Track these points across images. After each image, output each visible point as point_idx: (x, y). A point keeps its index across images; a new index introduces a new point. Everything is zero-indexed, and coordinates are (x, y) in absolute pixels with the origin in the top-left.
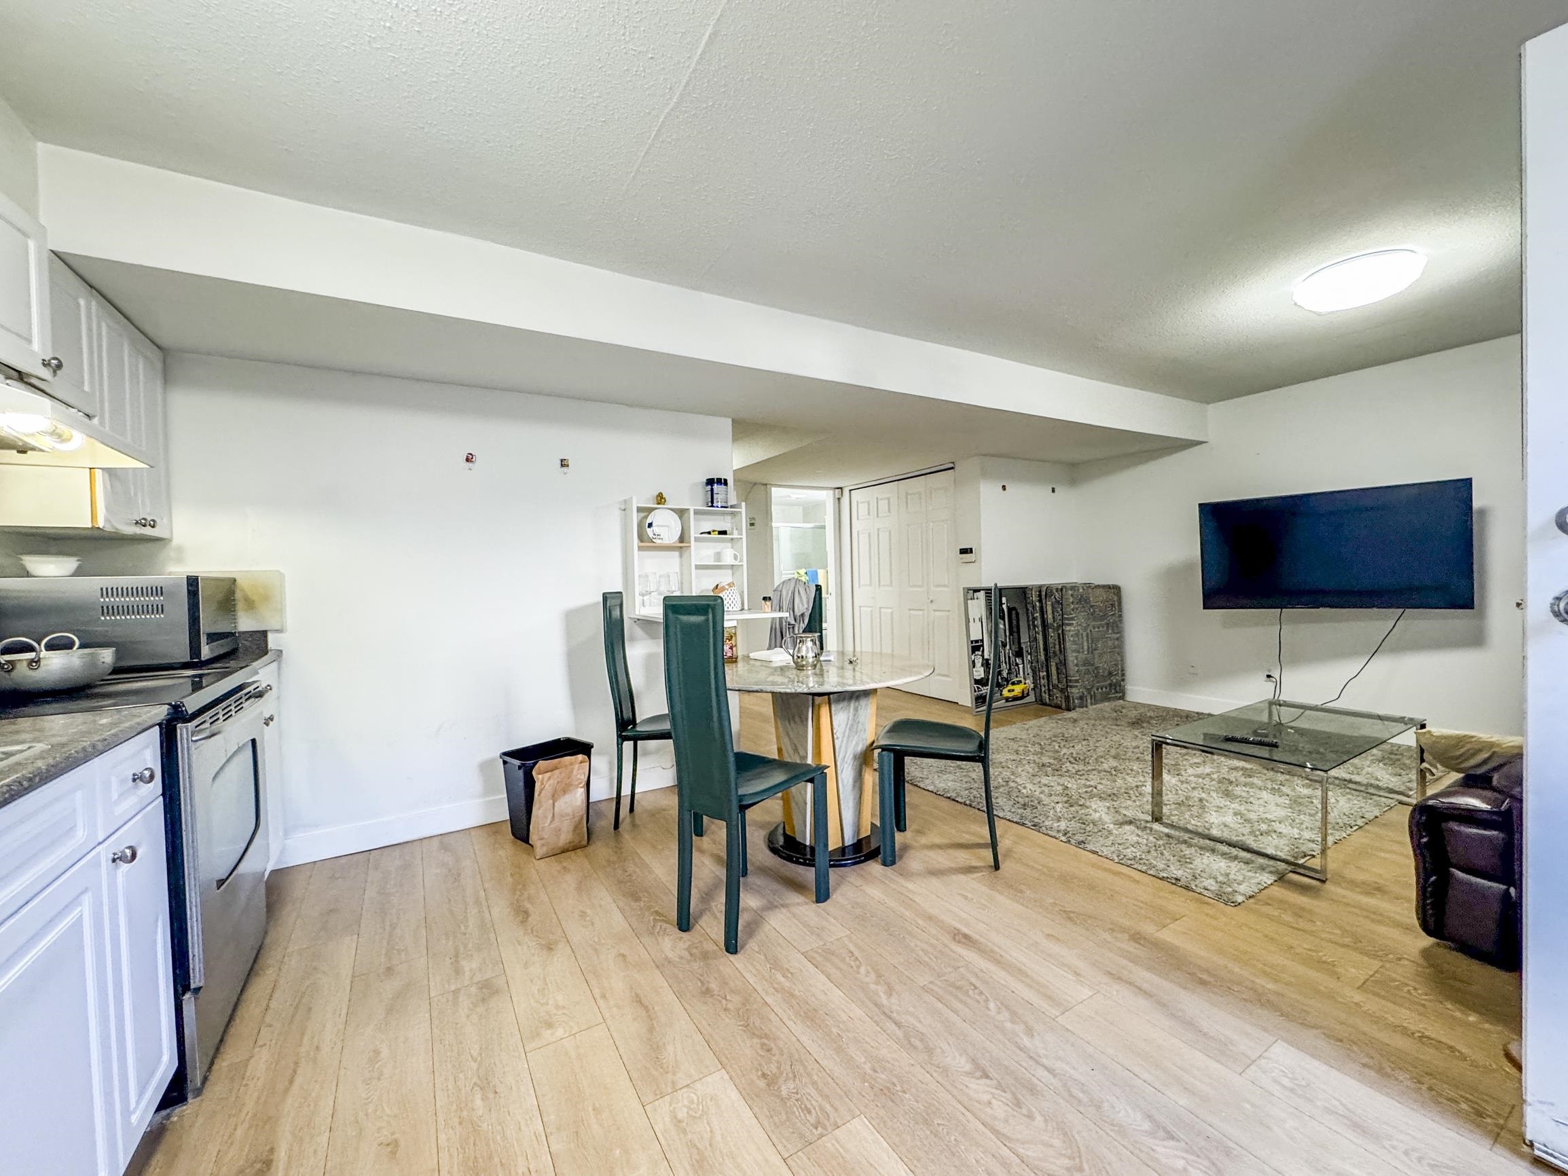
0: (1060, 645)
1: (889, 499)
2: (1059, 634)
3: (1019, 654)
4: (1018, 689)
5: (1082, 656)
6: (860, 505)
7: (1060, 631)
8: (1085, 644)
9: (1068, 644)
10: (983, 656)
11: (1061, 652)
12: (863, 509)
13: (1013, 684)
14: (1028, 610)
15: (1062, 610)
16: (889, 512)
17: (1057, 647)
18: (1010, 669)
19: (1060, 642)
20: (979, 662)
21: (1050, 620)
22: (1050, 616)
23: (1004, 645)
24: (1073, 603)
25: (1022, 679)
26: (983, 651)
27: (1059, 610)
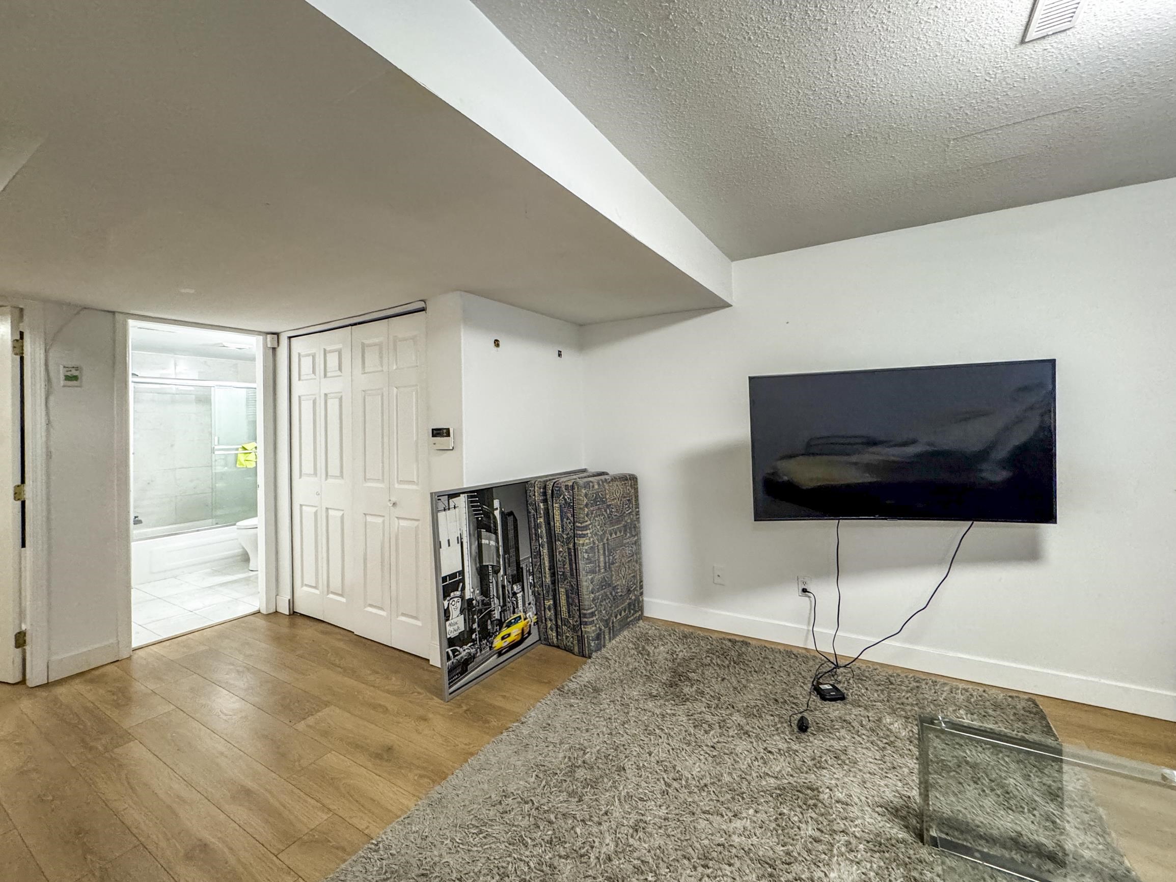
0: (571, 565)
1: (340, 352)
2: (569, 549)
3: (517, 578)
4: (515, 631)
5: (598, 577)
6: (302, 359)
7: (571, 546)
8: (602, 559)
9: (582, 564)
10: (462, 597)
11: (572, 575)
12: (307, 363)
13: (508, 626)
14: (529, 512)
15: (573, 516)
16: (340, 369)
17: (567, 566)
18: (505, 605)
19: (570, 560)
20: (455, 608)
21: (558, 530)
22: (558, 524)
23: (496, 572)
24: (587, 505)
25: (522, 614)
26: (463, 588)
27: (569, 515)
